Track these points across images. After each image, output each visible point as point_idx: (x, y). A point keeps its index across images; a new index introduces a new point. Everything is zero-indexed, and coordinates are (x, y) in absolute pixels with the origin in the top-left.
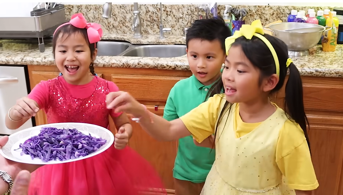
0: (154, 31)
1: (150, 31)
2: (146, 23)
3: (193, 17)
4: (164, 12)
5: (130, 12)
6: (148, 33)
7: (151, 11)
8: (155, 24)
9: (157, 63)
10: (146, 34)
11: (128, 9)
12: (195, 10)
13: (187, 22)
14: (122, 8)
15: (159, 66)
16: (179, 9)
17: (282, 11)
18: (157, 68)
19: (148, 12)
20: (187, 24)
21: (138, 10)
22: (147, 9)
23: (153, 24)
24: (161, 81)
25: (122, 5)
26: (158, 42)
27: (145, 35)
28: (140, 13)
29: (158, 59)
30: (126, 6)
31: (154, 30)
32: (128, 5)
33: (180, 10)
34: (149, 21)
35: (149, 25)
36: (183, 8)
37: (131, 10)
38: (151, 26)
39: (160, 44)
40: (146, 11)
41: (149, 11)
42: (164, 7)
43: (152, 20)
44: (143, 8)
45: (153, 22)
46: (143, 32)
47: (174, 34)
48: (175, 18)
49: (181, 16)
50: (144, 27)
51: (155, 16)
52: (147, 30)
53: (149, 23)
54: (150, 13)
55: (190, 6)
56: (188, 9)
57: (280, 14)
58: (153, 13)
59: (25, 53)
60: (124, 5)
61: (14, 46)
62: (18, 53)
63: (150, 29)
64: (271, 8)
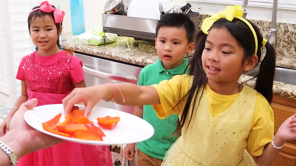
0: (290, 54)
1: (286, 53)
2: (283, 43)
5: (267, 29)
6: (283, 54)
7: (291, 31)
8: (293, 46)
9: (281, 90)
10: (281, 55)
11: (266, 26)
14: (259, 25)
15: (282, 93)
18: (280, 95)
19: (286, 32)
21: (275, 28)
22: (286, 28)
23: (290, 46)
24: (282, 111)
25: (260, 21)
26: (292, 66)
27: (280, 57)
28: (277, 31)
29: (283, 85)
30: (263, 22)
31: (291, 52)
32: (266, 22)
34: (286, 42)
35: (286, 46)
37: (268, 27)
38: (287, 47)
39: (294, 68)
40: (285, 30)
41: (288, 31)
43: (289, 41)
44: (282, 26)
45: (291, 44)
46: (278, 53)
50: (280, 48)
51: (294, 38)
52: (282, 52)
53: (286, 44)
54: (289, 34)
58: (293, 34)
59: (150, 55)
60: (262, 21)
61: (152, 48)
62: (143, 54)
63: (286, 51)
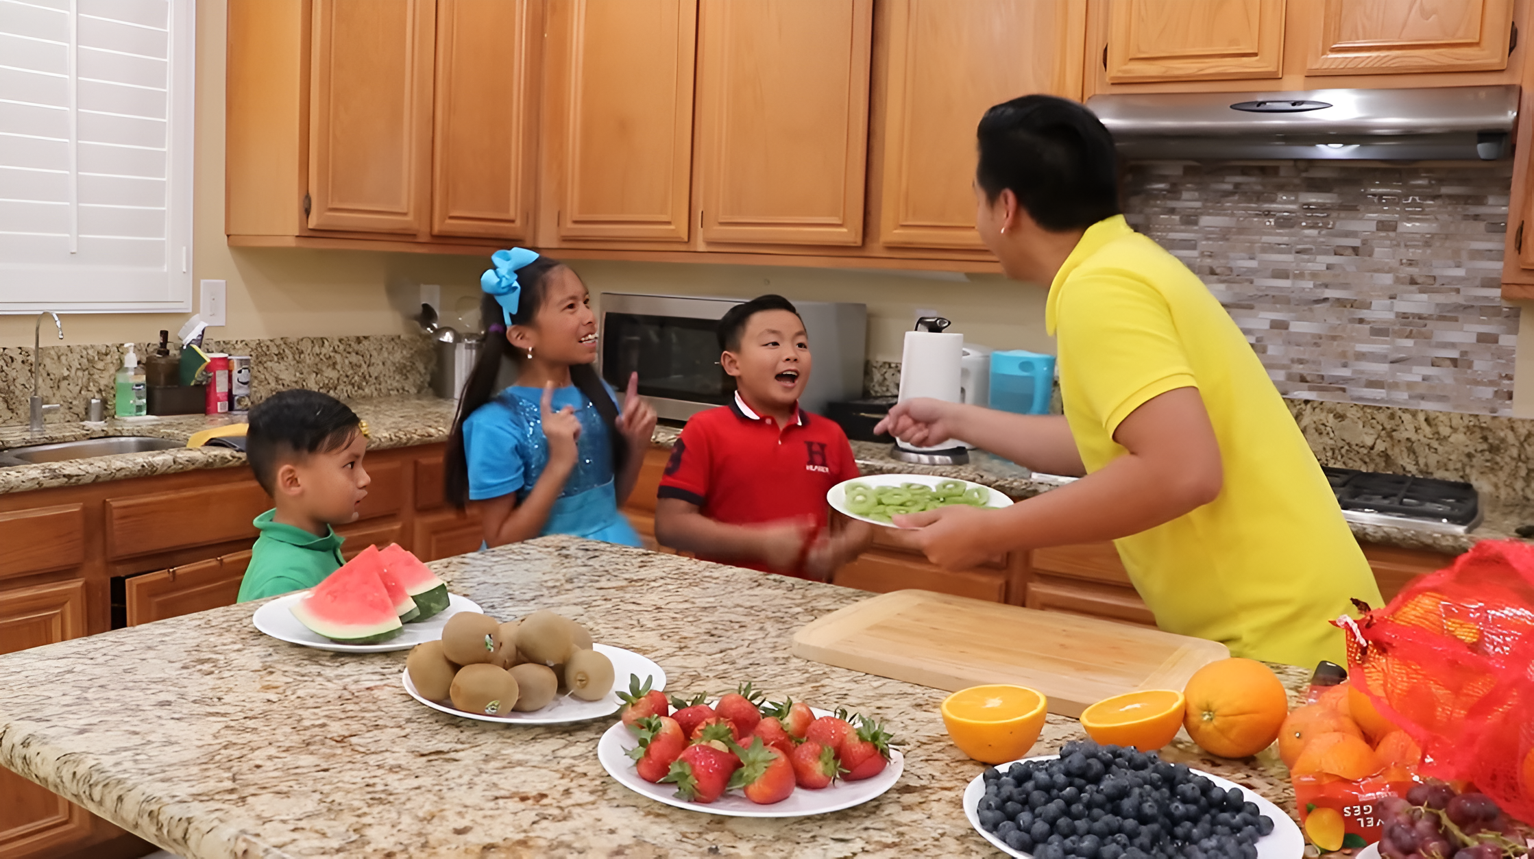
3: (91, 375)
4: (23, 365)
12: (96, 358)
13: (78, 388)
16: (59, 358)
17: (264, 349)
20: (80, 392)
33: (63, 358)
36: (70, 354)
42: (23, 353)
47: (47, 421)
48: (51, 379)
49: (66, 373)
55: (86, 349)
56: (82, 357)
57: (262, 355)
64: (246, 344)
